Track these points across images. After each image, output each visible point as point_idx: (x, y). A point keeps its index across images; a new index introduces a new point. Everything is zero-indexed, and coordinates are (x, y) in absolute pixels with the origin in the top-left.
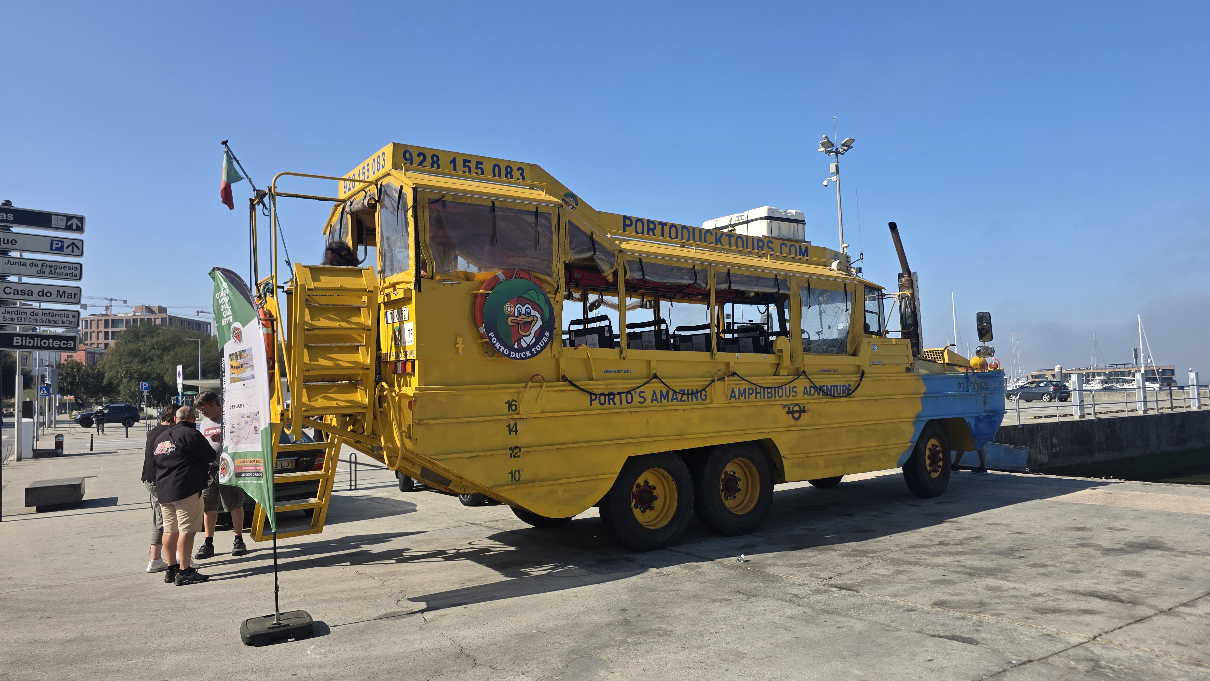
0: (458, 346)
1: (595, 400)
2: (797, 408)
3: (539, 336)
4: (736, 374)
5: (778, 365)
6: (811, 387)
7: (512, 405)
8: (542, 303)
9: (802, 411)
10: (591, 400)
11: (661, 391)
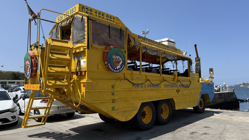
0: (99, 67)
1: (134, 86)
2: (178, 90)
3: (121, 66)
4: (166, 80)
5: (174, 78)
6: (181, 85)
7: (113, 87)
8: (122, 56)
9: (179, 91)
10: (133, 86)
11: (149, 84)
